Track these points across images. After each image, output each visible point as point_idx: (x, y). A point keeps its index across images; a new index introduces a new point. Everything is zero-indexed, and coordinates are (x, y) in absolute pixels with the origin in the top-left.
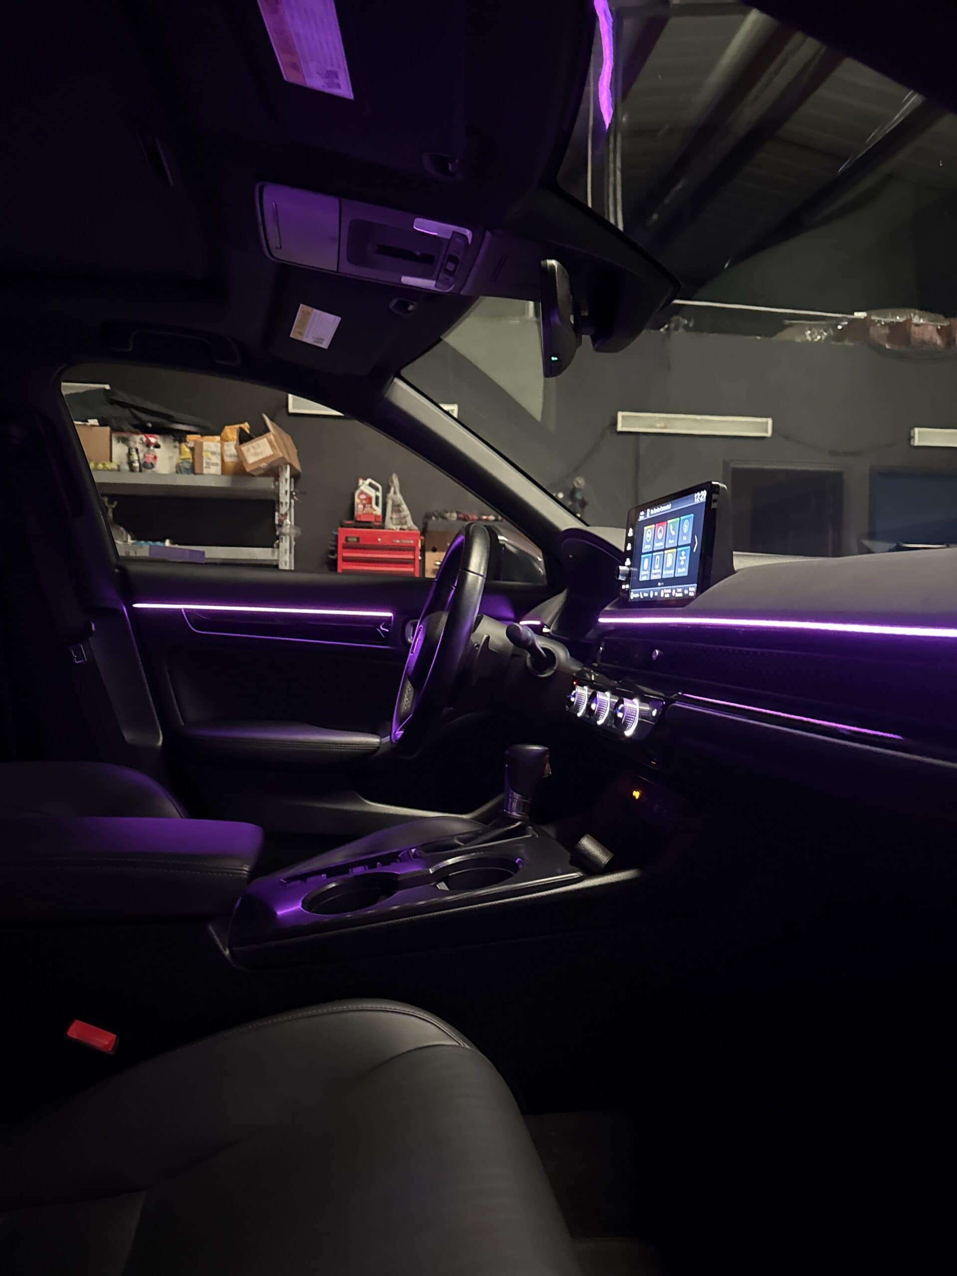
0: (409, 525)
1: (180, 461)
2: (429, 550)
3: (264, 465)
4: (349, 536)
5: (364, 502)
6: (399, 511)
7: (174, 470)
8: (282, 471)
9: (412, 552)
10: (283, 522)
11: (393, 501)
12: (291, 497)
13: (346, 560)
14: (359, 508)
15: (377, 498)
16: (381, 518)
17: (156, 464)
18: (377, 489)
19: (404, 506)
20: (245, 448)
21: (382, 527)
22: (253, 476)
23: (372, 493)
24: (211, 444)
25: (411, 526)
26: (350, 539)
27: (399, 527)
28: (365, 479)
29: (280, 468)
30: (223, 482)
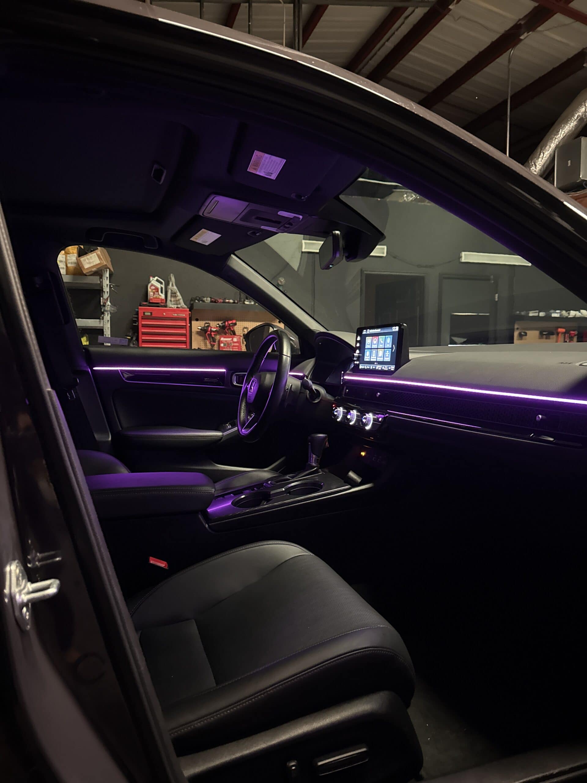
0: (182, 305)
2: (194, 320)
3: (94, 269)
4: (145, 311)
5: (154, 291)
6: (176, 297)
8: (104, 272)
9: (184, 322)
10: (106, 303)
11: (172, 291)
12: (110, 287)
13: (144, 326)
14: (151, 294)
15: (162, 288)
16: (165, 300)
18: (161, 283)
19: (178, 294)
20: (82, 259)
21: (166, 306)
22: (86, 275)
23: (159, 285)
25: (183, 305)
26: (146, 314)
27: (176, 306)
28: (154, 277)
29: (103, 271)
30: (67, 279)
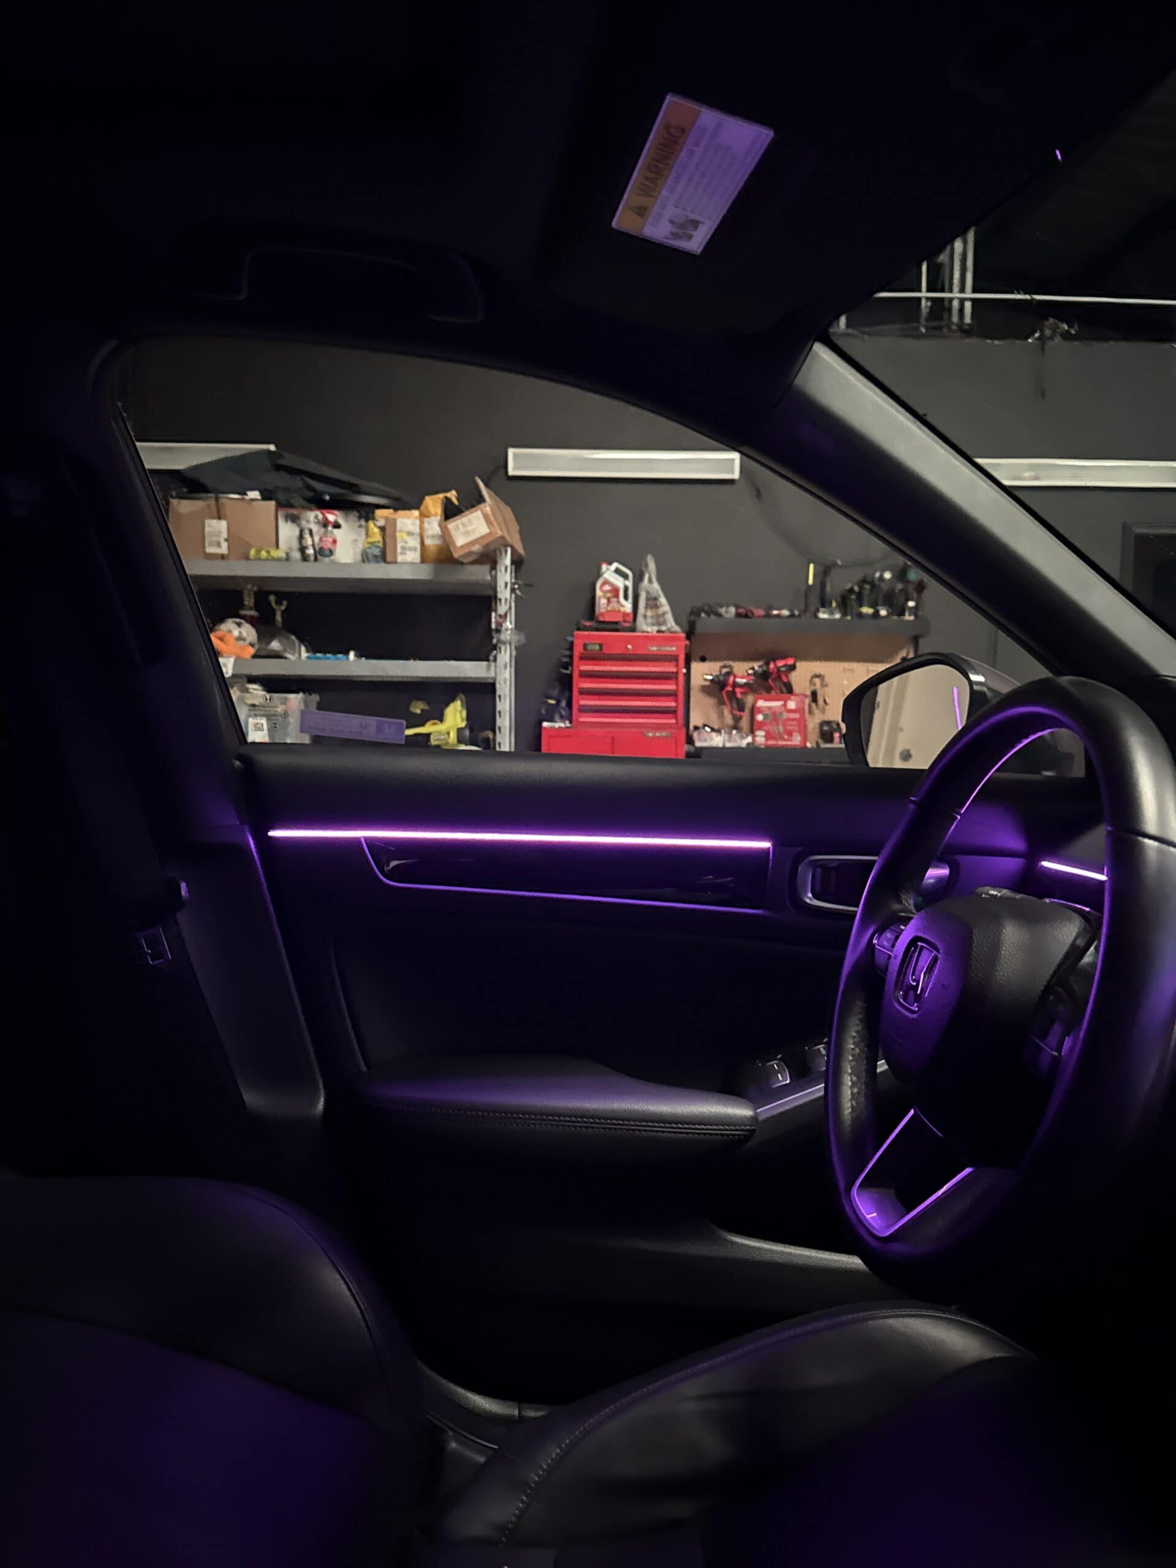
0: (669, 626)
1: (368, 546)
2: (695, 660)
3: (476, 548)
4: (587, 642)
5: (609, 595)
6: (656, 607)
7: (359, 558)
8: (501, 554)
9: (674, 663)
10: (501, 626)
11: (648, 592)
12: (513, 590)
13: (584, 675)
14: (602, 603)
15: (626, 589)
16: (631, 617)
17: (335, 550)
18: (625, 577)
19: (663, 600)
20: (452, 525)
21: (633, 629)
22: (462, 563)
23: (619, 582)
24: (408, 522)
25: (672, 627)
26: (589, 647)
27: (656, 628)
28: (610, 564)
29: (498, 554)
30: (423, 573)
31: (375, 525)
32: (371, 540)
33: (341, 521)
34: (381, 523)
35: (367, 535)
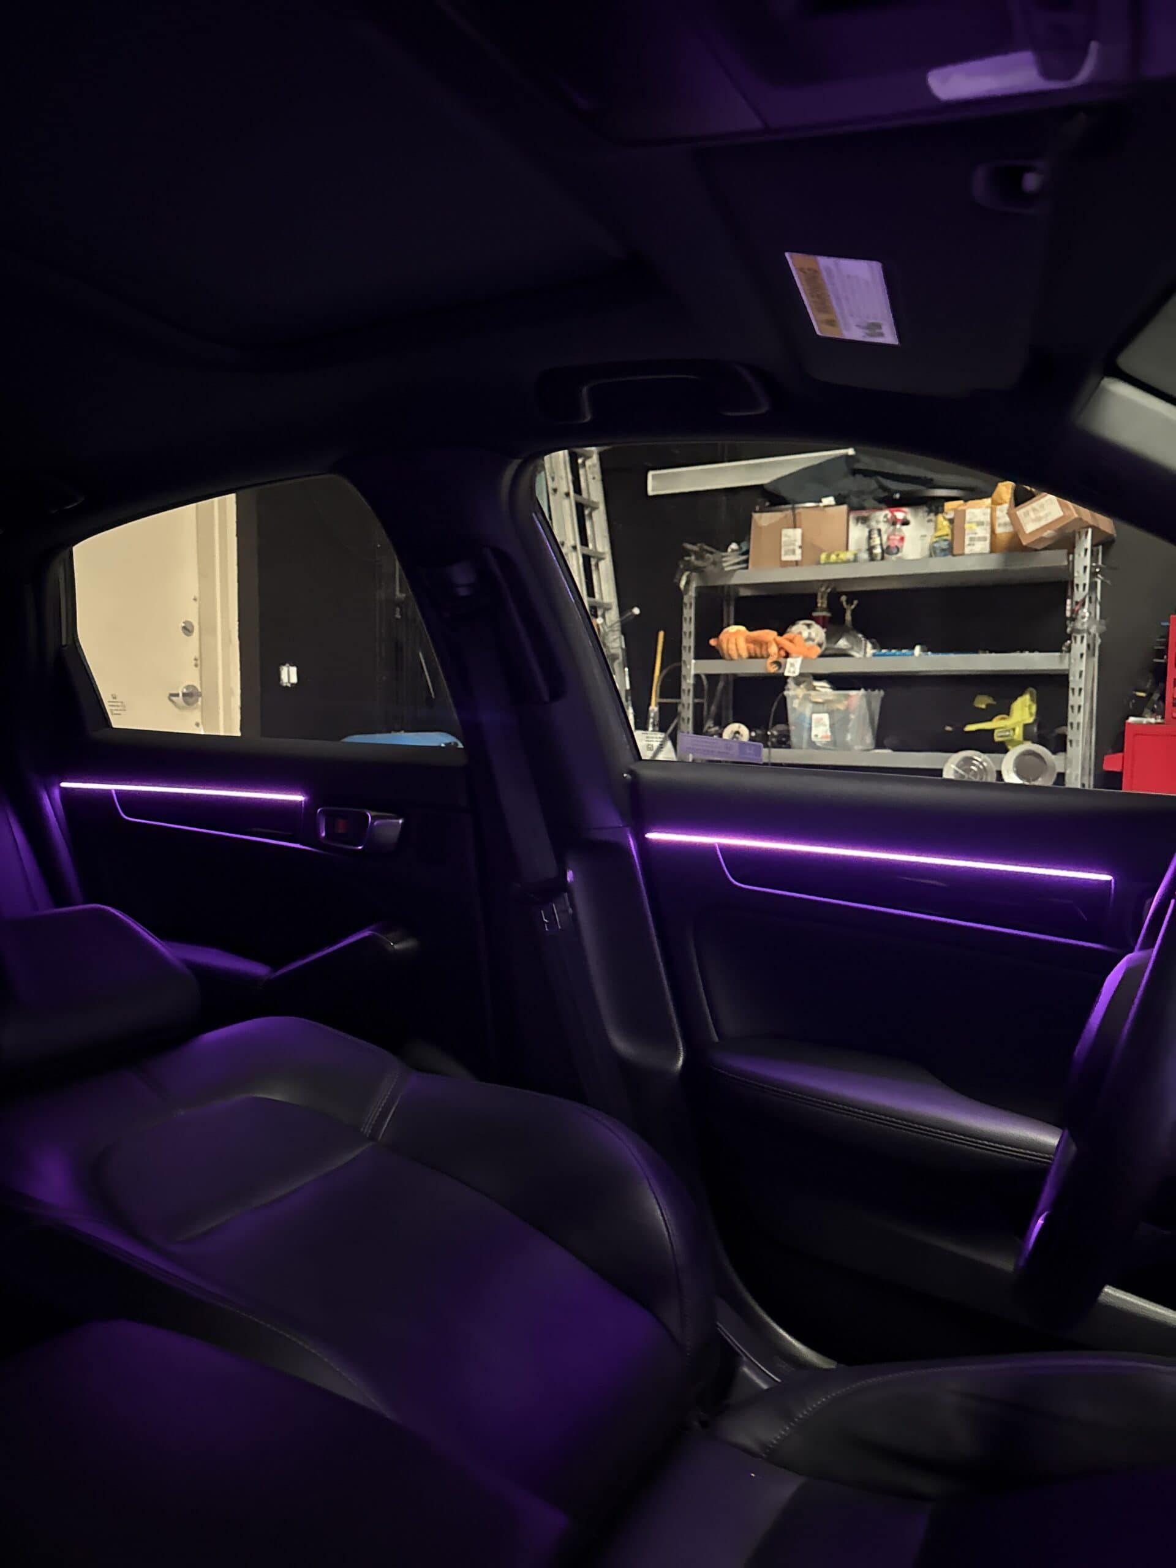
1: (935, 540)
3: (1048, 533)
7: (927, 553)
10: (1077, 613)
12: (1093, 573)
17: (902, 547)
20: (1021, 512)
22: (1036, 550)
24: (977, 511)
29: (1077, 536)
30: (992, 563)
31: (945, 518)
32: (939, 534)
33: (910, 517)
34: (950, 515)
35: (936, 529)
